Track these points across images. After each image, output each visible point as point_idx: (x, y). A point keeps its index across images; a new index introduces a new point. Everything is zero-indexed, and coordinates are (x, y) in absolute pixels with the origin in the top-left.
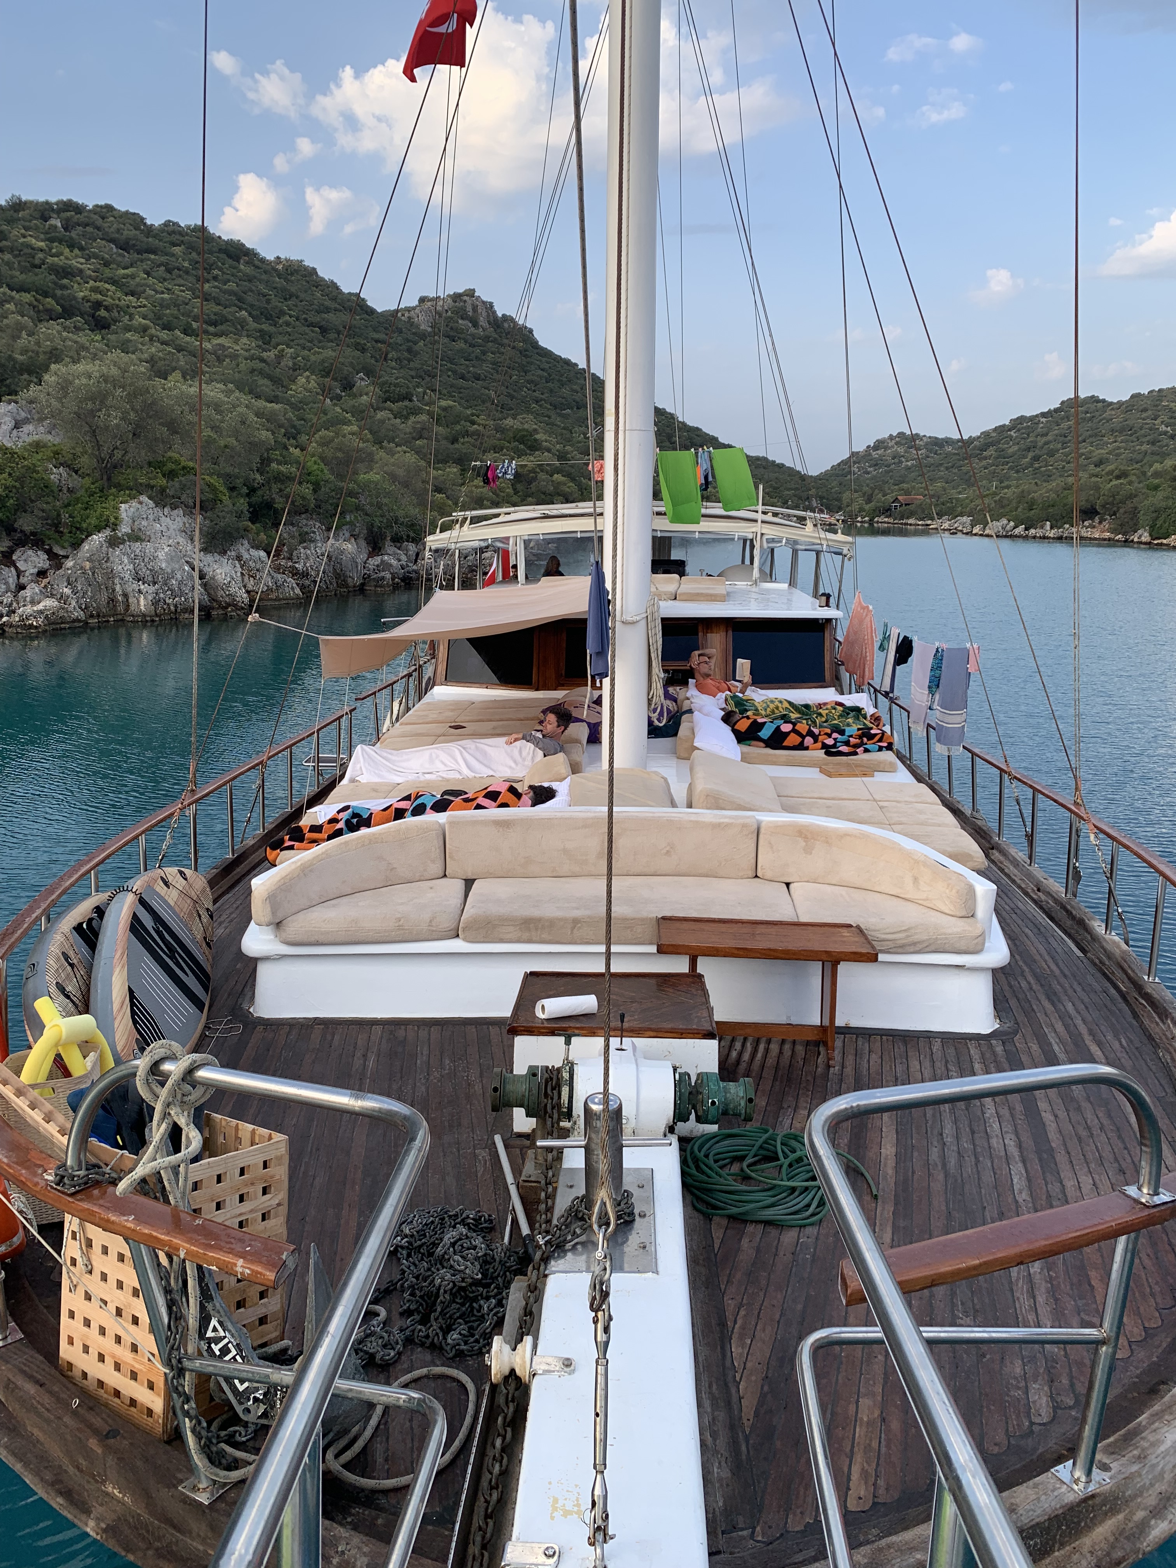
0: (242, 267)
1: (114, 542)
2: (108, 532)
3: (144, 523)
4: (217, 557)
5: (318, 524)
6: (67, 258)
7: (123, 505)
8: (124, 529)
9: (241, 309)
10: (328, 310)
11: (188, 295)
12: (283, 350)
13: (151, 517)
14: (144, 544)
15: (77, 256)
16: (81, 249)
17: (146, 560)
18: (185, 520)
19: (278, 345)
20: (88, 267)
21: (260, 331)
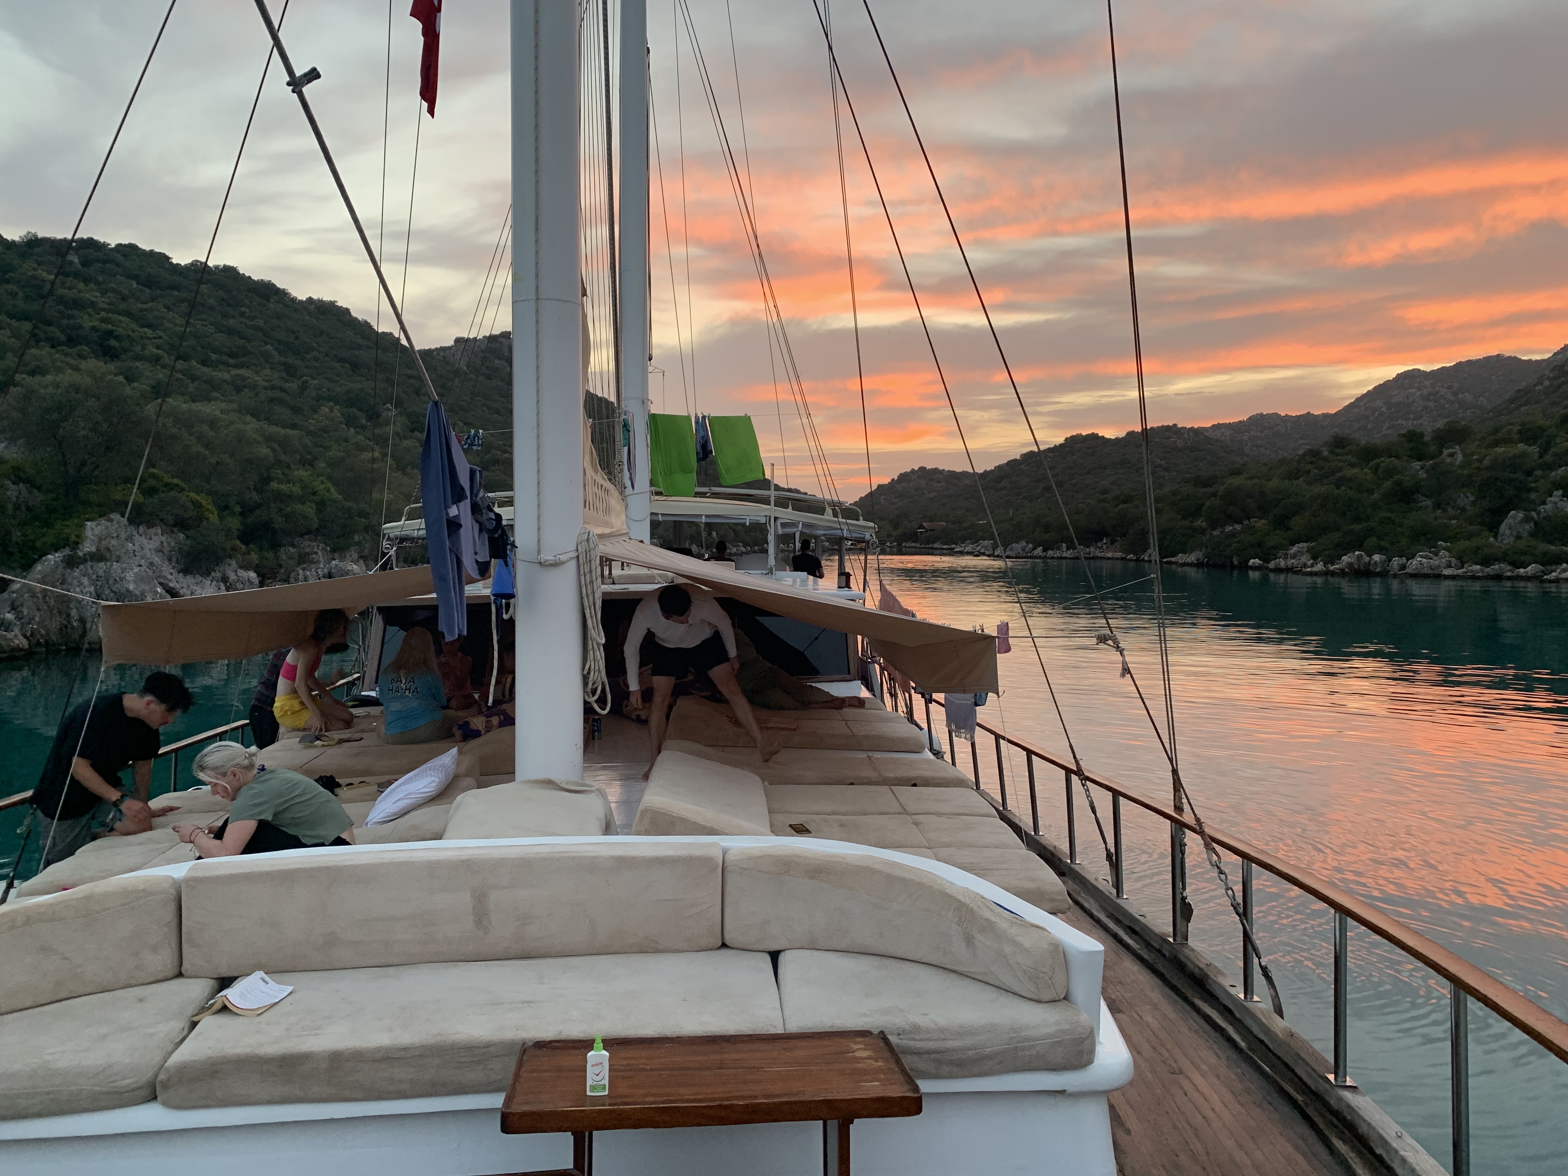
0: (272, 306)
1: (71, 562)
2: (67, 551)
3: (114, 542)
4: (199, 578)
5: (322, 545)
6: (80, 291)
7: (89, 523)
8: (88, 547)
9: (266, 344)
10: (359, 347)
11: (211, 329)
12: (307, 382)
13: (123, 536)
14: (108, 564)
15: (92, 290)
16: (97, 283)
17: (111, 581)
18: (163, 539)
19: (302, 377)
20: (102, 301)
21: (284, 364)
